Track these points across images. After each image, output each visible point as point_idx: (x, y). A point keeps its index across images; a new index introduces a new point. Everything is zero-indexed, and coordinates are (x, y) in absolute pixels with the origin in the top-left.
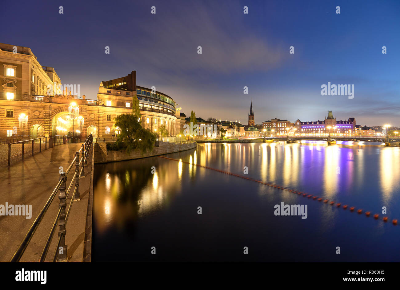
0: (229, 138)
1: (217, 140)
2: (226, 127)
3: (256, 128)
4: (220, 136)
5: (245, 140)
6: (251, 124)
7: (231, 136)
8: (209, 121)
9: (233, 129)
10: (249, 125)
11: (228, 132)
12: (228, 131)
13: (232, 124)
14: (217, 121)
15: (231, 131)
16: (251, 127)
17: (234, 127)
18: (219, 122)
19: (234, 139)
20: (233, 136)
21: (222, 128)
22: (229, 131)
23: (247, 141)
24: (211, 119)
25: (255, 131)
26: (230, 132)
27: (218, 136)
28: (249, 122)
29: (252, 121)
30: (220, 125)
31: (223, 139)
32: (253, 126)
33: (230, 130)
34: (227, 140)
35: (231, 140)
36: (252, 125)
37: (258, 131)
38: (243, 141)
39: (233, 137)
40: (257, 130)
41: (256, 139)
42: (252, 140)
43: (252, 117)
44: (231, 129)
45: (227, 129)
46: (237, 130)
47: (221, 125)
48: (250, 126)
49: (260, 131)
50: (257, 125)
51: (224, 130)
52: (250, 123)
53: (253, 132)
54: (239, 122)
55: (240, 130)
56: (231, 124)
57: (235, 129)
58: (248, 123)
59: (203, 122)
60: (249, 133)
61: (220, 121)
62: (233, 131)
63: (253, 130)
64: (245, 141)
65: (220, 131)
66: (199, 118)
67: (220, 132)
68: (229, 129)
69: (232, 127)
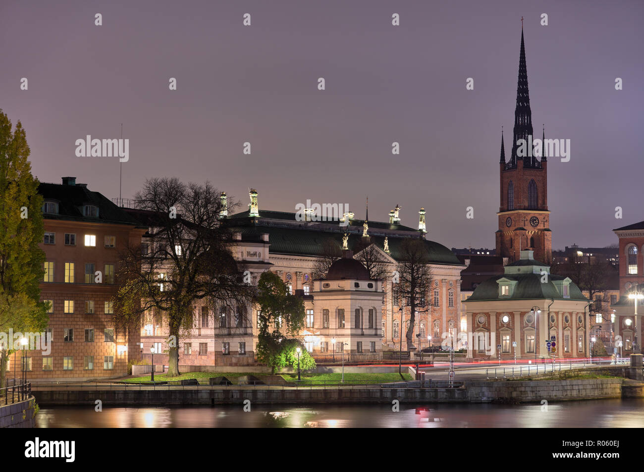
0: (334, 362)
1: (224, 380)
2: (307, 265)
3: (567, 282)
4: (253, 345)
5: (474, 381)
6: (518, 244)
7: (349, 345)
8: (149, 207)
9: (363, 285)
10: (504, 247)
11: (326, 312)
12: (322, 302)
13: (357, 242)
14: (225, 213)
15: (346, 304)
16: (524, 269)
17: (374, 270)
18: (243, 221)
19: (378, 371)
20: (366, 345)
21: (270, 278)
22: (332, 304)
23: (487, 394)
24: (173, 193)
25: (558, 306)
26: (341, 314)
27: (235, 345)
28: (504, 222)
29: (534, 221)
30: (252, 249)
31: (276, 378)
32: (540, 260)
33: (342, 291)
34: (317, 383)
35: (350, 380)
36: (530, 255)
37: (580, 307)
38: (450, 391)
39: (368, 357)
40: (573, 298)
41: (565, 376)
42: (529, 378)
43: (532, 183)
44: (349, 284)
45: (318, 286)
46: (398, 291)
47: (263, 252)
48: (515, 262)
49: (596, 308)
50: (571, 251)
51: (291, 289)
52: (509, 233)
53: (540, 310)
54: (422, 226)
55: (431, 296)
56: (345, 243)
57: (389, 287)
58: (500, 235)
59: (101, 219)
60: (506, 319)
61: (255, 212)
62: (367, 304)
63: (541, 296)
64: (472, 393)
65: (255, 299)
66: (65, 180)
67: (254, 314)
68: (334, 285)
69: (358, 263)
